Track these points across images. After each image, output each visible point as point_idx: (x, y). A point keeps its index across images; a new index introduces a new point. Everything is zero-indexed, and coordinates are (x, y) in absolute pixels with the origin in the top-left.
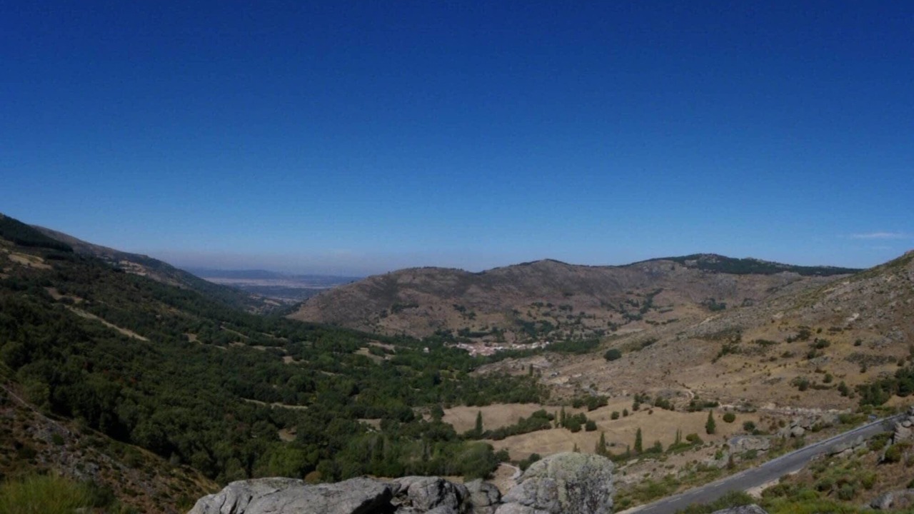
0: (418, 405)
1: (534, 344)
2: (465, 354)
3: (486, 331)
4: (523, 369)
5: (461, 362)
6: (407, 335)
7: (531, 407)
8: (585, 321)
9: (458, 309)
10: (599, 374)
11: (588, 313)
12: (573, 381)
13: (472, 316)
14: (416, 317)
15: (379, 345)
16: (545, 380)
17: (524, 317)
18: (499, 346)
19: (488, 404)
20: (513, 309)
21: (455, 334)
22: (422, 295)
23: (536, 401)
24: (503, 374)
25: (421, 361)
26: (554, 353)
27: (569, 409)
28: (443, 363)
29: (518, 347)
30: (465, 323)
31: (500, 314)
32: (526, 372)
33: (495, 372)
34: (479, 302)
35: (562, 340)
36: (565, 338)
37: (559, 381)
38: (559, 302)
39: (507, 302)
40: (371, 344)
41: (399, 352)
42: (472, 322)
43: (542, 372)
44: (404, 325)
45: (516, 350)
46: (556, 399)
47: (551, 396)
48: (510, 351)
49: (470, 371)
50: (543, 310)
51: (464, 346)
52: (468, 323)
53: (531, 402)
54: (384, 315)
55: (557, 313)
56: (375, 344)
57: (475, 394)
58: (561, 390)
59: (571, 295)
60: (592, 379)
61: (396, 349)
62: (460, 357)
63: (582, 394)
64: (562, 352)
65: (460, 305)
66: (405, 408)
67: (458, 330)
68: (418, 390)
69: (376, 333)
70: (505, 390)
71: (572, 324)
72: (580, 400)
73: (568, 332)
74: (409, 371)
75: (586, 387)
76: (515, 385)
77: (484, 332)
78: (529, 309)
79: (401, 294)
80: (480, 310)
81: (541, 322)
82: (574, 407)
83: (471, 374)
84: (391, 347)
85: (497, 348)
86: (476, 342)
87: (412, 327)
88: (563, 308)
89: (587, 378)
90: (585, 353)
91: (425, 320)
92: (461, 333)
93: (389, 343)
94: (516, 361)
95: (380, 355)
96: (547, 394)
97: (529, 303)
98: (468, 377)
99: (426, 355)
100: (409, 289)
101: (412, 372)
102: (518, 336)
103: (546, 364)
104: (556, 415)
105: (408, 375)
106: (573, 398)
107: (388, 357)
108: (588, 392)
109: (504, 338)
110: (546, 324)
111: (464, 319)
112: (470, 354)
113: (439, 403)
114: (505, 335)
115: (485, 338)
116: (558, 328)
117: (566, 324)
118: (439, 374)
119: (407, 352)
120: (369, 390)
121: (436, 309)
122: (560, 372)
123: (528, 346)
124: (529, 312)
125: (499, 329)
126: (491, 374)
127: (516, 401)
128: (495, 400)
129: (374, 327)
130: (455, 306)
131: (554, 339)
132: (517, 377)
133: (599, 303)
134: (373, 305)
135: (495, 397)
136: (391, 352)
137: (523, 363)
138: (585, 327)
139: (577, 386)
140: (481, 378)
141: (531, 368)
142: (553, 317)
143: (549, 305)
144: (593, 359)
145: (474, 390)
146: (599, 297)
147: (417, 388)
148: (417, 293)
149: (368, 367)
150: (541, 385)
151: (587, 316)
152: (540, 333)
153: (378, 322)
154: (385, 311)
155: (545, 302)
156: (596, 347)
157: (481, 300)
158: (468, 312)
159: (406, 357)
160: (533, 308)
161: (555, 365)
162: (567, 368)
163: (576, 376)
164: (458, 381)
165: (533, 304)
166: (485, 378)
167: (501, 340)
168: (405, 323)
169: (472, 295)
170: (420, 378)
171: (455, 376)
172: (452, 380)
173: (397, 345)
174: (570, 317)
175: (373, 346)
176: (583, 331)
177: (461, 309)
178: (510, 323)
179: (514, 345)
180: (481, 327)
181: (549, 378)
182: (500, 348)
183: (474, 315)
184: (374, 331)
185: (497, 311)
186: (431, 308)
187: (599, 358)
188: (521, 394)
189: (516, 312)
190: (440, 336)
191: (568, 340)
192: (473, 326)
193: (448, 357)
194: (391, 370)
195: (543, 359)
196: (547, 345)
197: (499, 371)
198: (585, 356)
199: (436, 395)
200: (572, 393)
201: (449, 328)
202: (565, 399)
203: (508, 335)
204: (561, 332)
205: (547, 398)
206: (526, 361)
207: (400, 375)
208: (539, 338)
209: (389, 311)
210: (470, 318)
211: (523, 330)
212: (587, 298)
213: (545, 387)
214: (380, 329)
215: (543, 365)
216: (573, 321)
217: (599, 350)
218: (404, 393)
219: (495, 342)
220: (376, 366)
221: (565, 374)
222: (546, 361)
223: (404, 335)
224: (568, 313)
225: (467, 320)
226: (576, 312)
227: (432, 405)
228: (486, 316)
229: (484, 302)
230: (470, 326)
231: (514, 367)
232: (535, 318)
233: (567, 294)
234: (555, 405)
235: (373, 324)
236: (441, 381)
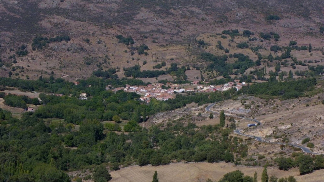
0: (76, 168)
1: (226, 85)
2: (135, 99)
3: (163, 69)
4: (211, 117)
5: (130, 109)
6: (56, 78)
7: (222, 167)
8: (295, 54)
9: (124, 42)
10: (315, 125)
11: (301, 42)
12: (278, 134)
13: (143, 50)
14: (67, 54)
15: (18, 92)
16: (241, 131)
17: (212, 49)
18: (179, 88)
19: (165, 163)
20: (198, 39)
21: (121, 74)
22: (73, 23)
23: (229, 160)
24: (186, 124)
25: (78, 112)
26: (254, 97)
27: (272, 171)
28: (106, 113)
29: (205, 89)
30: (133, 59)
31: (179, 46)
32: (216, 121)
33: (174, 122)
34: (152, 31)
35: (263, 79)
36: (268, 77)
37: (259, 134)
38: (260, 29)
39: (189, 30)
40: (7, 92)
41: (46, 101)
42: (143, 58)
43: (237, 121)
44: (51, 65)
45: (201, 94)
46: (256, 158)
47: (250, 154)
48: (194, 94)
49: (141, 121)
50: (238, 40)
51: (133, 89)
52: (139, 59)
53: (222, 160)
54: (23, 53)
55: (257, 43)
56: (12, 92)
57: (149, 150)
58: (262, 145)
59: (277, 19)
60: (305, 132)
61: (42, 97)
62: (129, 103)
63: (292, 151)
64: (263, 95)
65: (125, 36)
66: (59, 173)
67: (124, 69)
68: (75, 148)
69: (14, 77)
70: (188, 145)
71: (277, 58)
72: (290, 159)
73: (273, 69)
74: (61, 125)
75: (297, 142)
76: (202, 138)
77: (160, 70)
78: (219, 39)
79: (44, 23)
80: (154, 42)
81: (235, 56)
82: (281, 168)
83: (143, 125)
84: (35, 95)
85: (177, 91)
86: (149, 83)
87: (63, 67)
88: (266, 37)
89: (299, 131)
90: (296, 97)
91: (80, 57)
92: (128, 72)
93: (32, 90)
94: (202, 107)
95: (20, 106)
96: (243, 151)
97: (220, 31)
98: (140, 129)
99: (83, 103)
100: (55, 16)
101: (66, 126)
102: (205, 75)
103: (243, 110)
104: (255, 178)
105: (61, 129)
106: (279, 156)
107: (32, 108)
108: (299, 149)
109: (185, 78)
110: (242, 58)
111: (133, 54)
112: (142, 99)
113: (104, 164)
114: (187, 73)
115: (161, 78)
116: (258, 63)
117: (270, 58)
118: (101, 126)
119: (58, 101)
120: (8, 154)
121: (94, 41)
122: (261, 122)
123: (218, 88)
124: (219, 43)
125: (179, 66)
126: (169, 125)
127: (203, 159)
128: (175, 157)
129: (10, 69)
130: (119, 37)
131: (253, 78)
132: (202, 128)
133: (317, 30)
134: (7, 40)
135: (174, 153)
136: (36, 102)
137: (212, 110)
138: (296, 62)
139: (284, 141)
140: (156, 130)
141: (223, 116)
142: (252, 49)
143: (247, 34)
144: (308, 106)
145: (148, 146)
146: (317, 20)
147: (73, 146)
148: (67, 20)
149: (6, 124)
150: (236, 139)
151: (300, 46)
152: (234, 71)
153: (15, 62)
154: (23, 47)
155: (241, 30)
156: (313, 89)
157: (155, 29)
158: (137, 44)
159: (57, 106)
160: (224, 37)
161: (254, 113)
162: (270, 117)
163: (283, 127)
164: (127, 133)
165: (224, 32)
166: (162, 129)
167: (183, 81)
168: (53, 63)
169: (142, 22)
170: (77, 134)
171: (123, 128)
172: (120, 133)
173: (43, 92)
174: (275, 49)
175: (10, 95)
176: (294, 68)
177: (128, 41)
178: (194, 58)
179: (199, 87)
180: (155, 64)
181: (246, 130)
182: (181, 90)
183: (146, 48)
184: (11, 74)
185: (177, 43)
186: (88, 41)
187: (315, 104)
188: (209, 150)
189: (202, 43)
190: (101, 78)
191: (272, 79)
192: (145, 63)
193: (114, 104)
194: (36, 125)
195: (238, 104)
196: (244, 87)
197: (180, 120)
198: (296, 100)
199: (99, 154)
200: (278, 150)
201: (113, 66)
202: (268, 157)
203: (192, 74)
204: (263, 69)
205: (244, 155)
206: (215, 107)
207: (50, 130)
208: (233, 77)
209: (30, 47)
210: (140, 53)
211: (211, 67)
212: (301, 23)
213: (241, 140)
214: (18, 71)
215: (238, 112)
216: (280, 54)
217: (316, 94)
218: (57, 154)
219: (174, 83)
220: (15, 121)
221: (268, 124)
222: (242, 107)
223: (52, 79)
224: (273, 42)
225: (136, 55)
226: (284, 42)
227: (94, 167)
228: (162, 49)
229: (159, 31)
230: (141, 63)
231: (200, 115)
232: (227, 51)
233: (272, 18)
234: (254, 165)
235: (7, 66)
236: (104, 136)
